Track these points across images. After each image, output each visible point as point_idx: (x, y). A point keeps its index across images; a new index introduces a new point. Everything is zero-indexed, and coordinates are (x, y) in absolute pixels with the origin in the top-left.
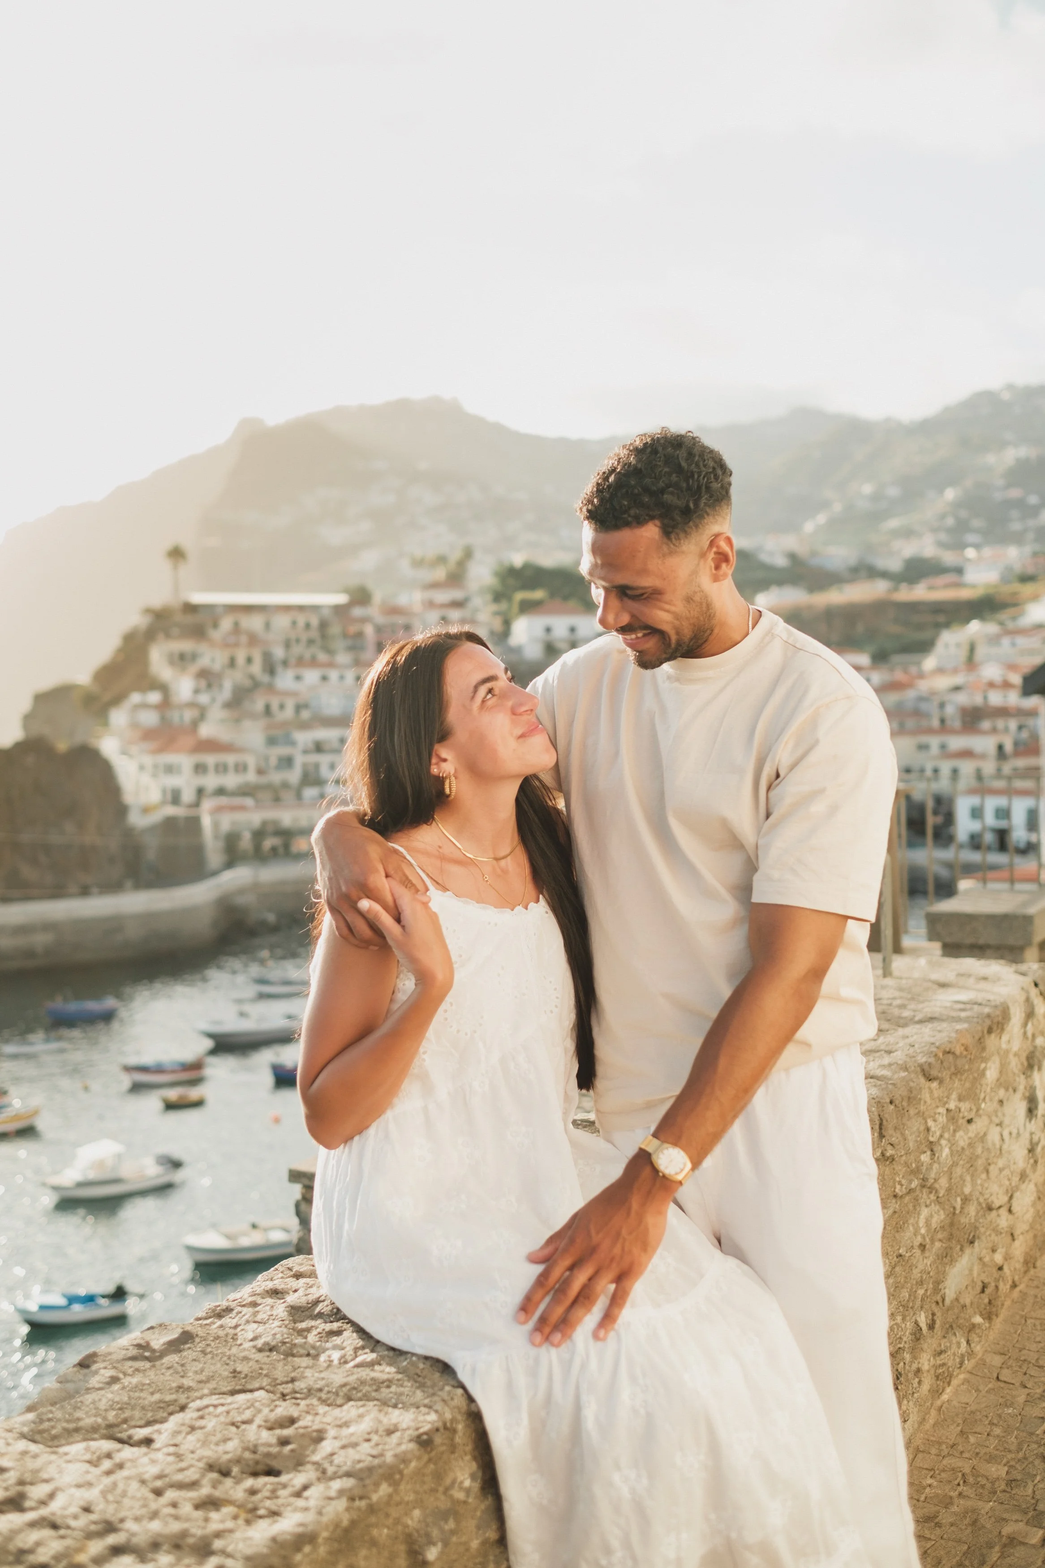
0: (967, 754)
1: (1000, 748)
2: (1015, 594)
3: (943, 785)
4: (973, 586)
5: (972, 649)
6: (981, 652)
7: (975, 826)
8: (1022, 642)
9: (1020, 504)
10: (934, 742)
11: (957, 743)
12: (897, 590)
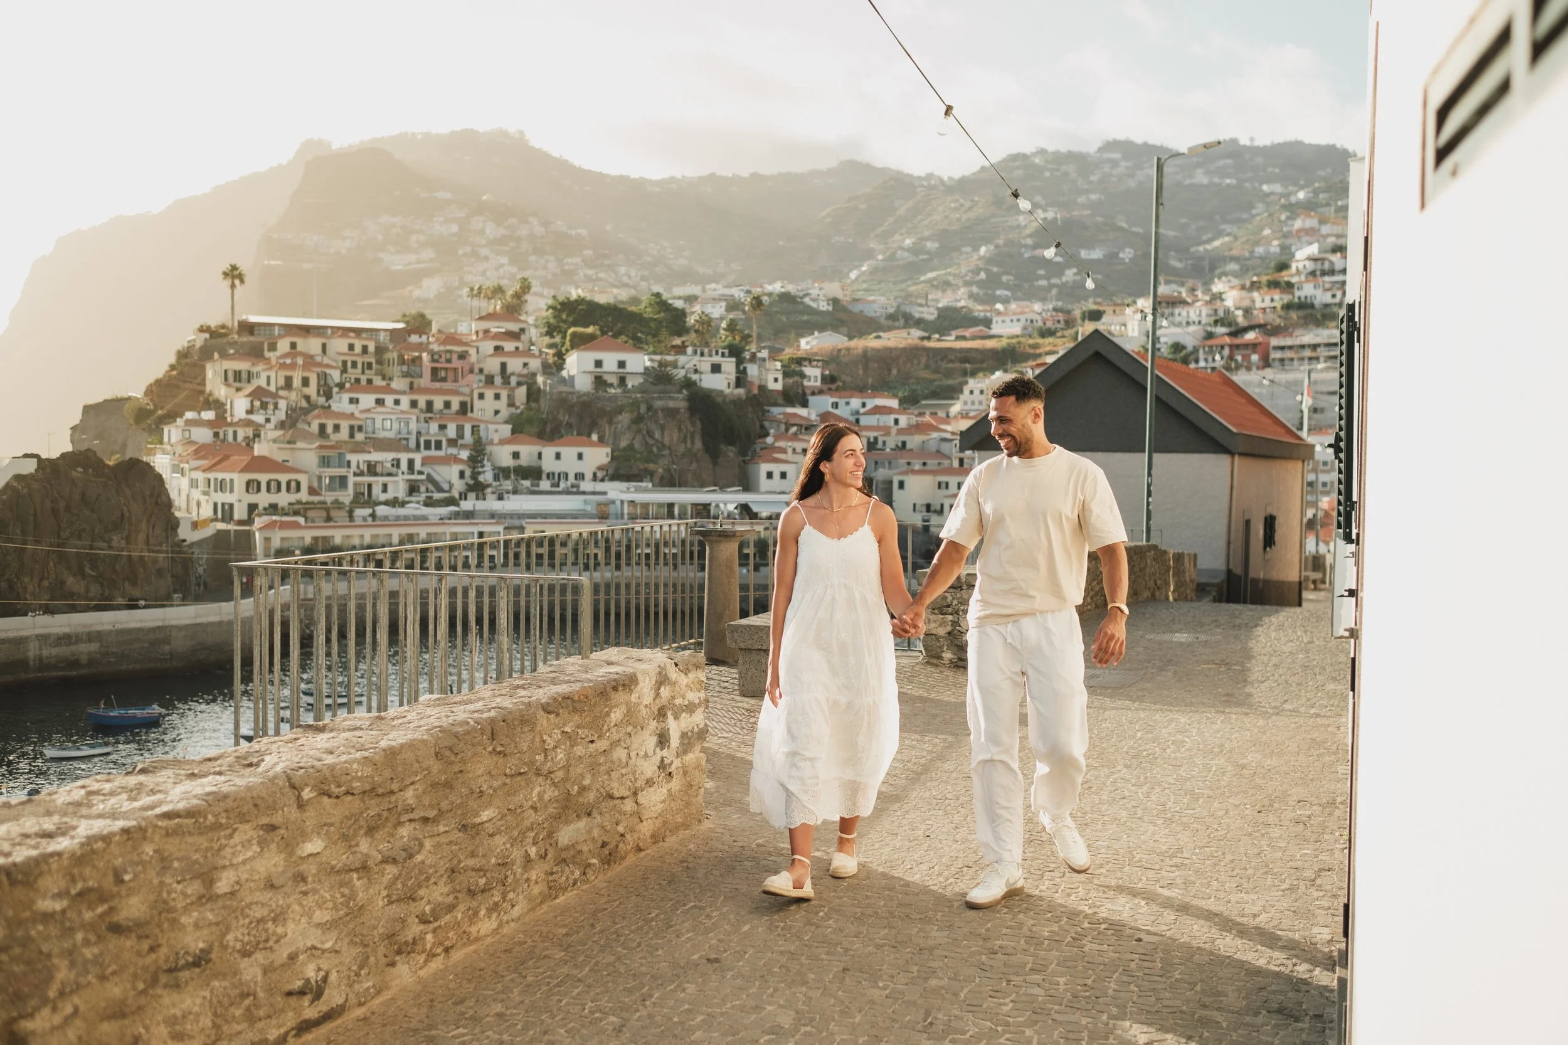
4: (999, 337)
12: (929, 338)
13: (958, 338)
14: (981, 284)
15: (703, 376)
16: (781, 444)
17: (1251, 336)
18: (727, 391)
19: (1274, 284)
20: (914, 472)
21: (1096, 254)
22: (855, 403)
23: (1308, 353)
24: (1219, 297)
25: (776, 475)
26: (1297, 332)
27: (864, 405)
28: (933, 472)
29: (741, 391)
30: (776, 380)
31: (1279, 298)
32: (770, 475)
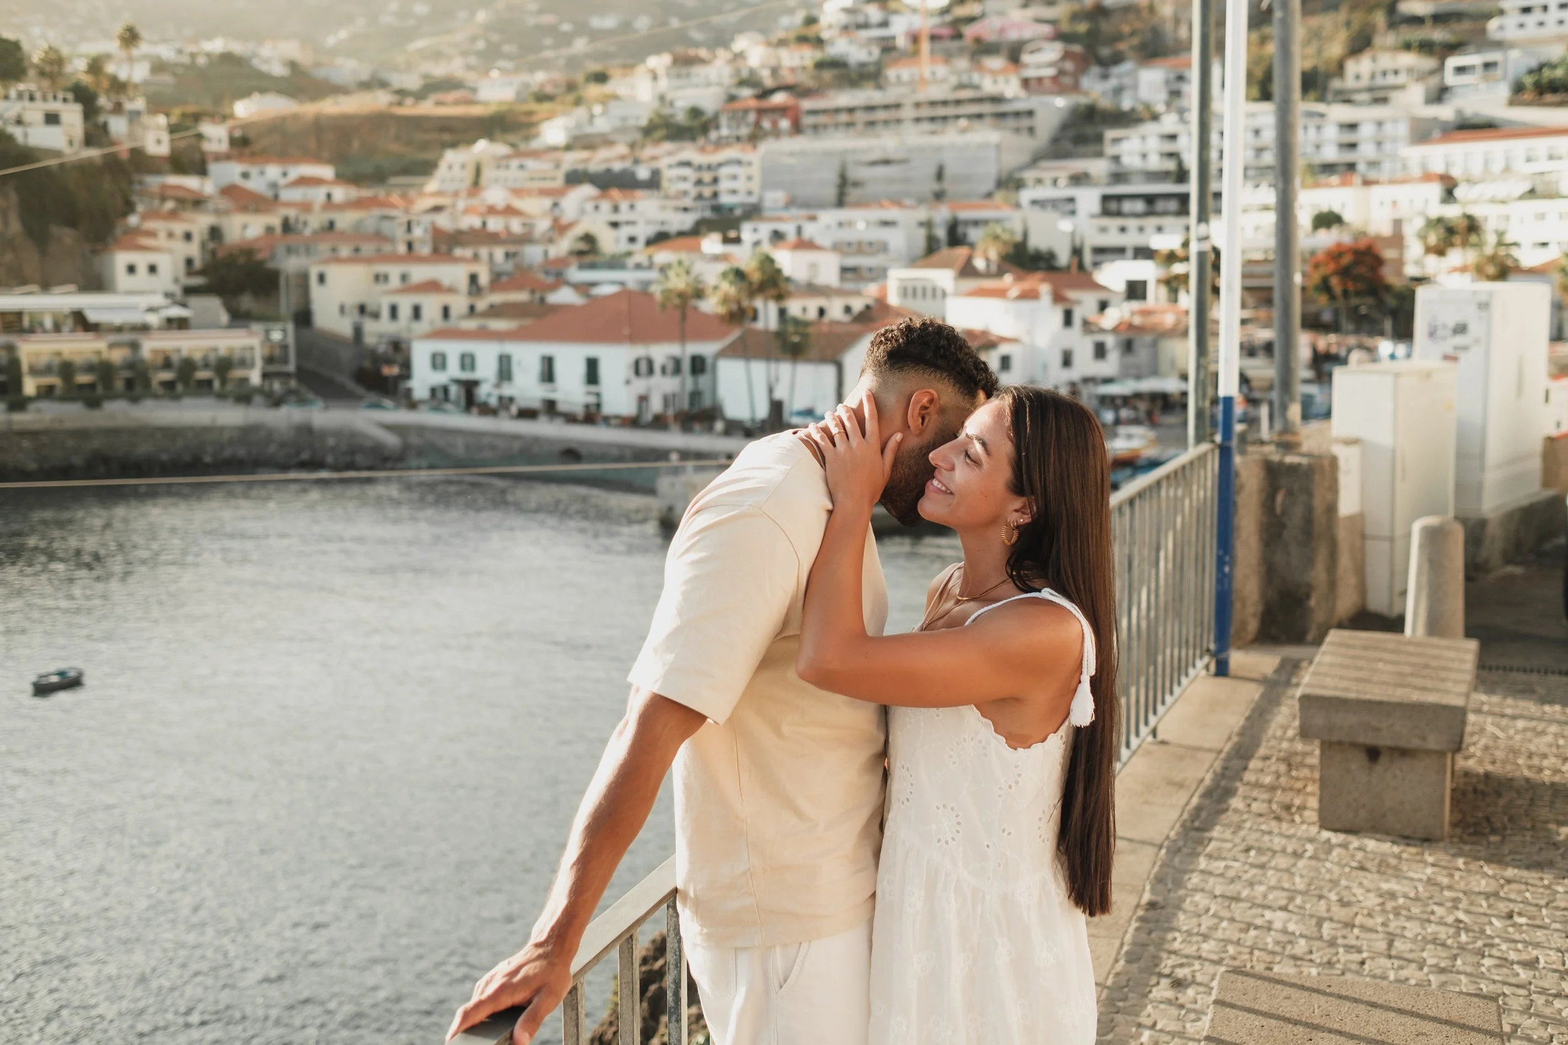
0: (433, 286)
1: (473, 278)
2: (530, 113)
3: (402, 326)
4: (486, 103)
5: (478, 172)
6: (488, 174)
7: (440, 378)
8: (531, 164)
9: (552, 30)
10: (394, 271)
11: (420, 273)
12: (400, 104)
13: (439, 103)
14: (480, 54)
15: (30, 131)
16: (150, 225)
17: (779, 98)
18: (67, 150)
19: (802, 40)
20: (338, 260)
21: (608, 22)
22: (273, 172)
23: (844, 118)
24: (740, 56)
25: (142, 269)
26: (832, 93)
27: (285, 174)
28: (369, 261)
29: (94, 153)
30: (159, 142)
31: (807, 56)
32: (131, 269)
